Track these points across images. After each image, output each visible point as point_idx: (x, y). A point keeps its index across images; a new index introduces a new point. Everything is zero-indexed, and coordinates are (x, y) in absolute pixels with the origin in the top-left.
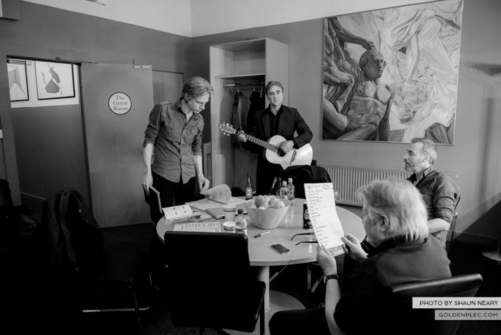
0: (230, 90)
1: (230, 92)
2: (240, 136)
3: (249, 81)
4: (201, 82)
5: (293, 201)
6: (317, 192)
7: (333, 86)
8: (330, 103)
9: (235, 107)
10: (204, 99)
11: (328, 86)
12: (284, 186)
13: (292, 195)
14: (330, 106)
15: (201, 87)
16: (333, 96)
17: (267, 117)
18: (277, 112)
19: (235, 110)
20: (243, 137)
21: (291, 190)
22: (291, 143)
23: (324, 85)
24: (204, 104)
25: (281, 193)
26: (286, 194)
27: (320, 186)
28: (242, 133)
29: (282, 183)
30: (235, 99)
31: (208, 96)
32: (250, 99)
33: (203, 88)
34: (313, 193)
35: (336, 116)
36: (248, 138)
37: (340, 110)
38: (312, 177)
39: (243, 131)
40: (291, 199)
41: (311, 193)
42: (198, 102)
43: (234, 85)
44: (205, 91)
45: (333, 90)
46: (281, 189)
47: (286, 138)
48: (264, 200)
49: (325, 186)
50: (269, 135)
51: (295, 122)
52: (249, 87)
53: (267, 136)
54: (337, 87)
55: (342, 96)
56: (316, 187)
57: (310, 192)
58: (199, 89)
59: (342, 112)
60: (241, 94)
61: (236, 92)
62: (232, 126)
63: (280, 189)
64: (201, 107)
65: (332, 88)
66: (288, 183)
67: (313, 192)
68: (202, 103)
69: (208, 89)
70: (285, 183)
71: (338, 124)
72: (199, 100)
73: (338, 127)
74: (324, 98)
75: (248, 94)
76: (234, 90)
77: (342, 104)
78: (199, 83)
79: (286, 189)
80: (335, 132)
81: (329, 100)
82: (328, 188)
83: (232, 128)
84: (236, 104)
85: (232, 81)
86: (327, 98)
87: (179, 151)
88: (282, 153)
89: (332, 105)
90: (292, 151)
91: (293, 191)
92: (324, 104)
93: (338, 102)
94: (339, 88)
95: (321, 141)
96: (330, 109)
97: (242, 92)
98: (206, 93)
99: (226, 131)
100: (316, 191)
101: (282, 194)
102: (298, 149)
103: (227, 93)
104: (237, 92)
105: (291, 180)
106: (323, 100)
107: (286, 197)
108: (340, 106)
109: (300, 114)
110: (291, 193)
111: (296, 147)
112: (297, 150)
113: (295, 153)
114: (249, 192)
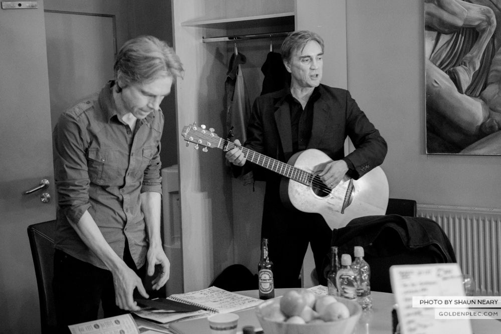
0: (218, 50)
1: (219, 55)
2: (233, 152)
3: (259, 30)
4: (154, 47)
5: (367, 299)
6: (424, 287)
7: (446, 34)
8: (443, 73)
9: (229, 86)
10: (160, 86)
11: (435, 34)
12: (345, 267)
13: (365, 286)
14: (442, 80)
15: (154, 58)
16: (448, 56)
17: (285, 109)
18: (307, 99)
19: (230, 93)
20: (239, 154)
21: (361, 273)
22: (341, 167)
23: (426, 32)
24: (159, 101)
25: (338, 281)
26: (350, 283)
27: (428, 272)
28: (237, 146)
29: (340, 257)
30: (230, 68)
31: (168, 81)
32: (262, 70)
33: (157, 61)
34: (413, 289)
35: (458, 100)
36: (250, 156)
37: (465, 86)
38: (408, 242)
39: (237, 142)
40: (362, 295)
41: (410, 288)
42: (144, 93)
43: (227, 39)
44: (162, 68)
45: (448, 42)
46: (339, 273)
47: (329, 155)
48: (301, 301)
49: (442, 273)
50: (291, 150)
51: (347, 121)
52: (260, 43)
53: (285, 151)
54: (458, 37)
55: (468, 55)
56: (420, 273)
57: (405, 286)
58: (148, 64)
59: (471, 92)
60: (243, 59)
61: (230, 55)
62: (212, 130)
63: (335, 272)
64: (151, 106)
65: (444, 39)
66: (353, 259)
67: (413, 285)
68: (155, 96)
69: (169, 66)
70: (347, 258)
71: (463, 118)
72: (146, 88)
73: (463, 125)
74: (427, 62)
75: (258, 58)
76: (228, 50)
77: (469, 73)
78: (148, 51)
79: (351, 274)
80: (456, 137)
81: (440, 66)
82: (448, 275)
83: (213, 135)
84: (232, 81)
85: (223, 32)
86: (434, 61)
87: (122, 203)
88: (322, 189)
89: (447, 76)
90: (344, 185)
91: (366, 276)
92: (429, 77)
93: (460, 70)
94: (461, 39)
95: (424, 157)
96: (443, 87)
97: (244, 54)
98: (164, 72)
99: (201, 142)
100: (421, 284)
101: (342, 284)
102: (356, 179)
103: (213, 57)
104: (234, 55)
105: (360, 251)
106: (426, 67)
107: (351, 292)
108: (466, 79)
109: (356, 101)
110: (362, 281)
111: (353, 174)
112: (355, 182)
113: (352, 188)
114: (266, 278)
